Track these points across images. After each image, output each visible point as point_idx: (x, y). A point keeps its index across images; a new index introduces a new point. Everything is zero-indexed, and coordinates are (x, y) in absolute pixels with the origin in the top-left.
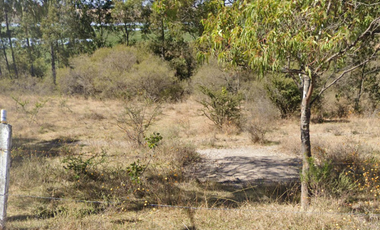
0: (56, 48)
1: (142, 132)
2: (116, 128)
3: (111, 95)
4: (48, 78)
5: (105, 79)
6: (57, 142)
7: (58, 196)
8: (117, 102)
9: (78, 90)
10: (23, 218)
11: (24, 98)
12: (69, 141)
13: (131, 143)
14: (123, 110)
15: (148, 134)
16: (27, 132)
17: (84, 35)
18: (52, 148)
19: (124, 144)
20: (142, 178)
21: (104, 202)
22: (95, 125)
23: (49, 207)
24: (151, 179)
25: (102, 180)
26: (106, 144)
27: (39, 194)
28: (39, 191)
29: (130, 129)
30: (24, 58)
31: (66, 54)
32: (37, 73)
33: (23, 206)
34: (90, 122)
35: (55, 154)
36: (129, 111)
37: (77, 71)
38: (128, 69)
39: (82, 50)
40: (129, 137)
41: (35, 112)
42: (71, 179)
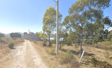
0: (95, 41)
1: (108, 56)
2: (103, 54)
3: (103, 49)
4: (93, 45)
5: (103, 46)
6: (91, 54)
7: (89, 62)
8: (104, 50)
9: (97, 47)
10: (83, 63)
11: (88, 47)
12: (93, 54)
13: (105, 57)
14: (105, 51)
15: (110, 57)
16: (87, 52)
17: (101, 39)
18: (90, 55)
19: (103, 57)
20: (106, 64)
21: (97, 66)
22: (99, 53)
23: (87, 63)
24: (108, 65)
25: (97, 62)
26: (100, 56)
27: (86, 61)
28: (86, 60)
29: (106, 55)
30: (90, 42)
31: (97, 42)
32: (91, 44)
33: (83, 62)
34: (98, 52)
35: (90, 56)
36: (106, 52)
37: (98, 44)
38: (108, 45)
39: (100, 41)
40: (105, 56)
41: (89, 49)
42: (92, 60)
